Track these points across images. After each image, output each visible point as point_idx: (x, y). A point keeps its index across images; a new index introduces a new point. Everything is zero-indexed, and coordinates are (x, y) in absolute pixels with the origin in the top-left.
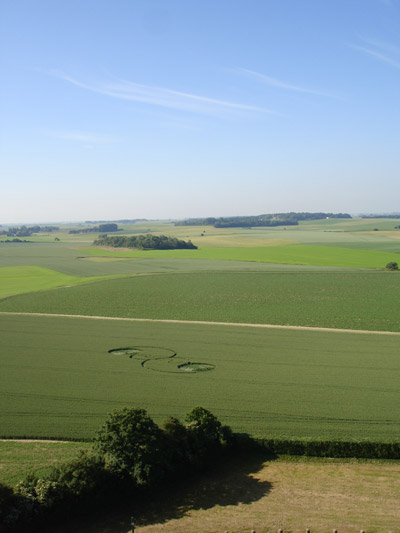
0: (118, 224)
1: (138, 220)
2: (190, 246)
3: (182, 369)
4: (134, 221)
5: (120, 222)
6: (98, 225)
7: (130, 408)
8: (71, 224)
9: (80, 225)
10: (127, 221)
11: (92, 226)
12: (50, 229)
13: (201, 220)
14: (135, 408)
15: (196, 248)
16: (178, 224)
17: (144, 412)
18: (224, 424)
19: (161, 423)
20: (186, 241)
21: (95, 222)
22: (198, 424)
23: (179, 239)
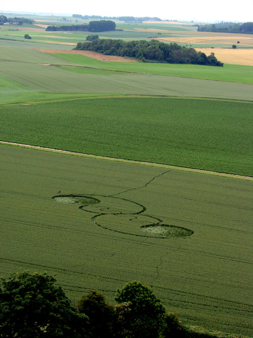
0: (117, 22)
1: (148, 19)
2: (211, 61)
3: (144, 230)
4: (141, 20)
5: (121, 19)
6: (87, 22)
7: (34, 272)
8: (52, 17)
9: (64, 19)
10: (132, 19)
11: (82, 22)
12: (22, 21)
13: (236, 25)
14: (41, 274)
15: (219, 64)
16: (203, 29)
17: (53, 280)
18: (170, 311)
19: (75, 298)
20: (208, 54)
21: (86, 17)
22: (130, 306)
23: (198, 50)
